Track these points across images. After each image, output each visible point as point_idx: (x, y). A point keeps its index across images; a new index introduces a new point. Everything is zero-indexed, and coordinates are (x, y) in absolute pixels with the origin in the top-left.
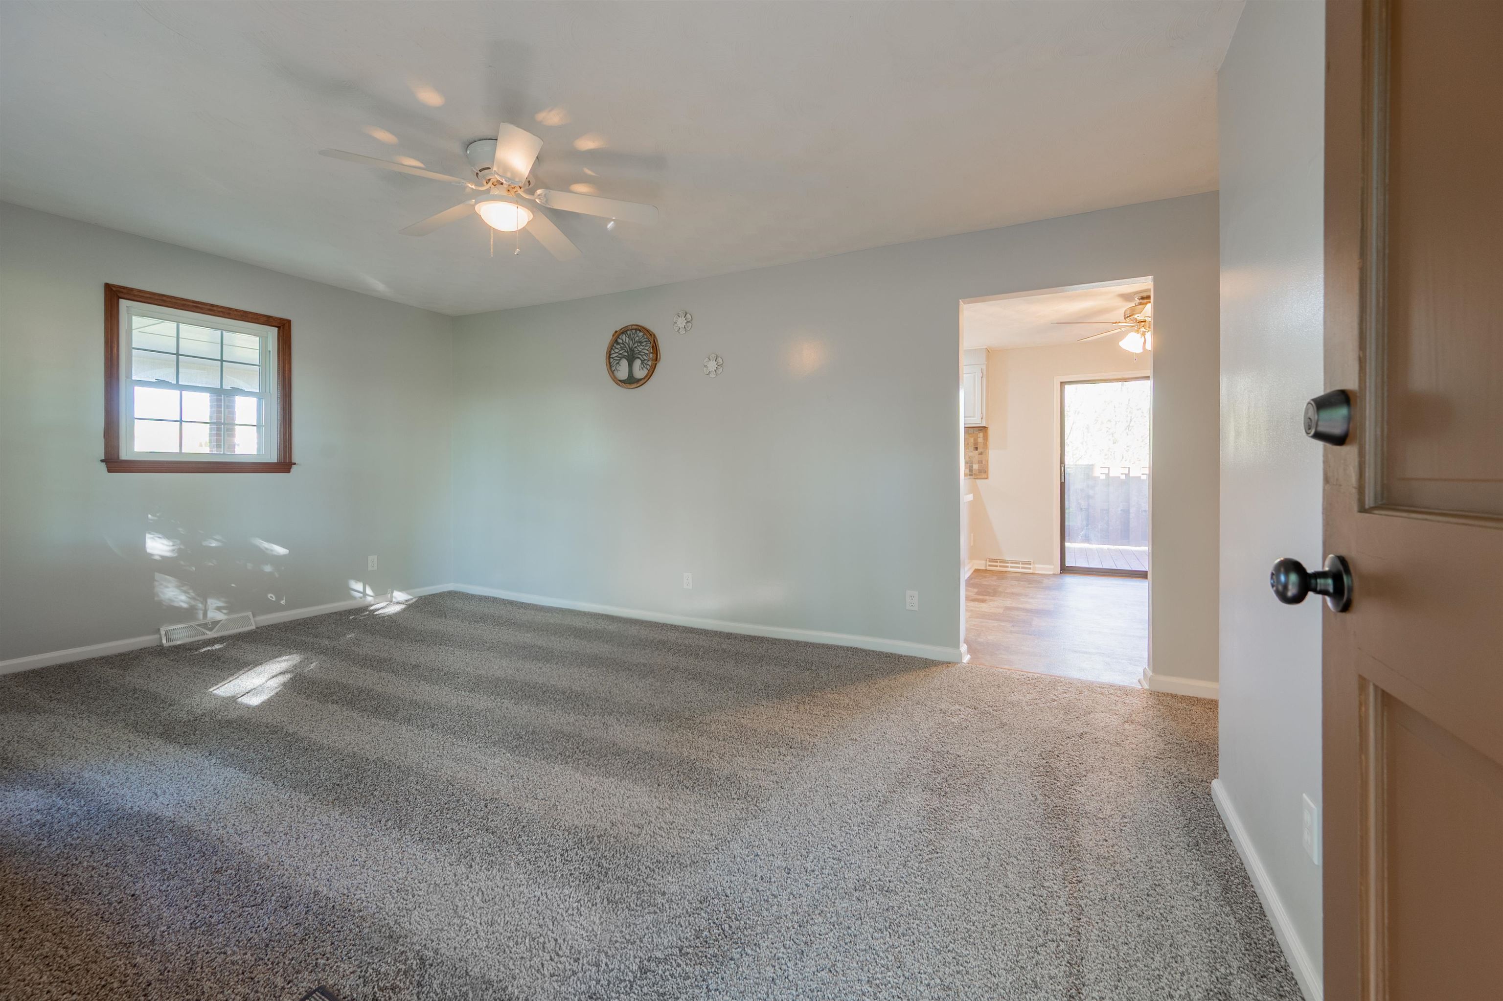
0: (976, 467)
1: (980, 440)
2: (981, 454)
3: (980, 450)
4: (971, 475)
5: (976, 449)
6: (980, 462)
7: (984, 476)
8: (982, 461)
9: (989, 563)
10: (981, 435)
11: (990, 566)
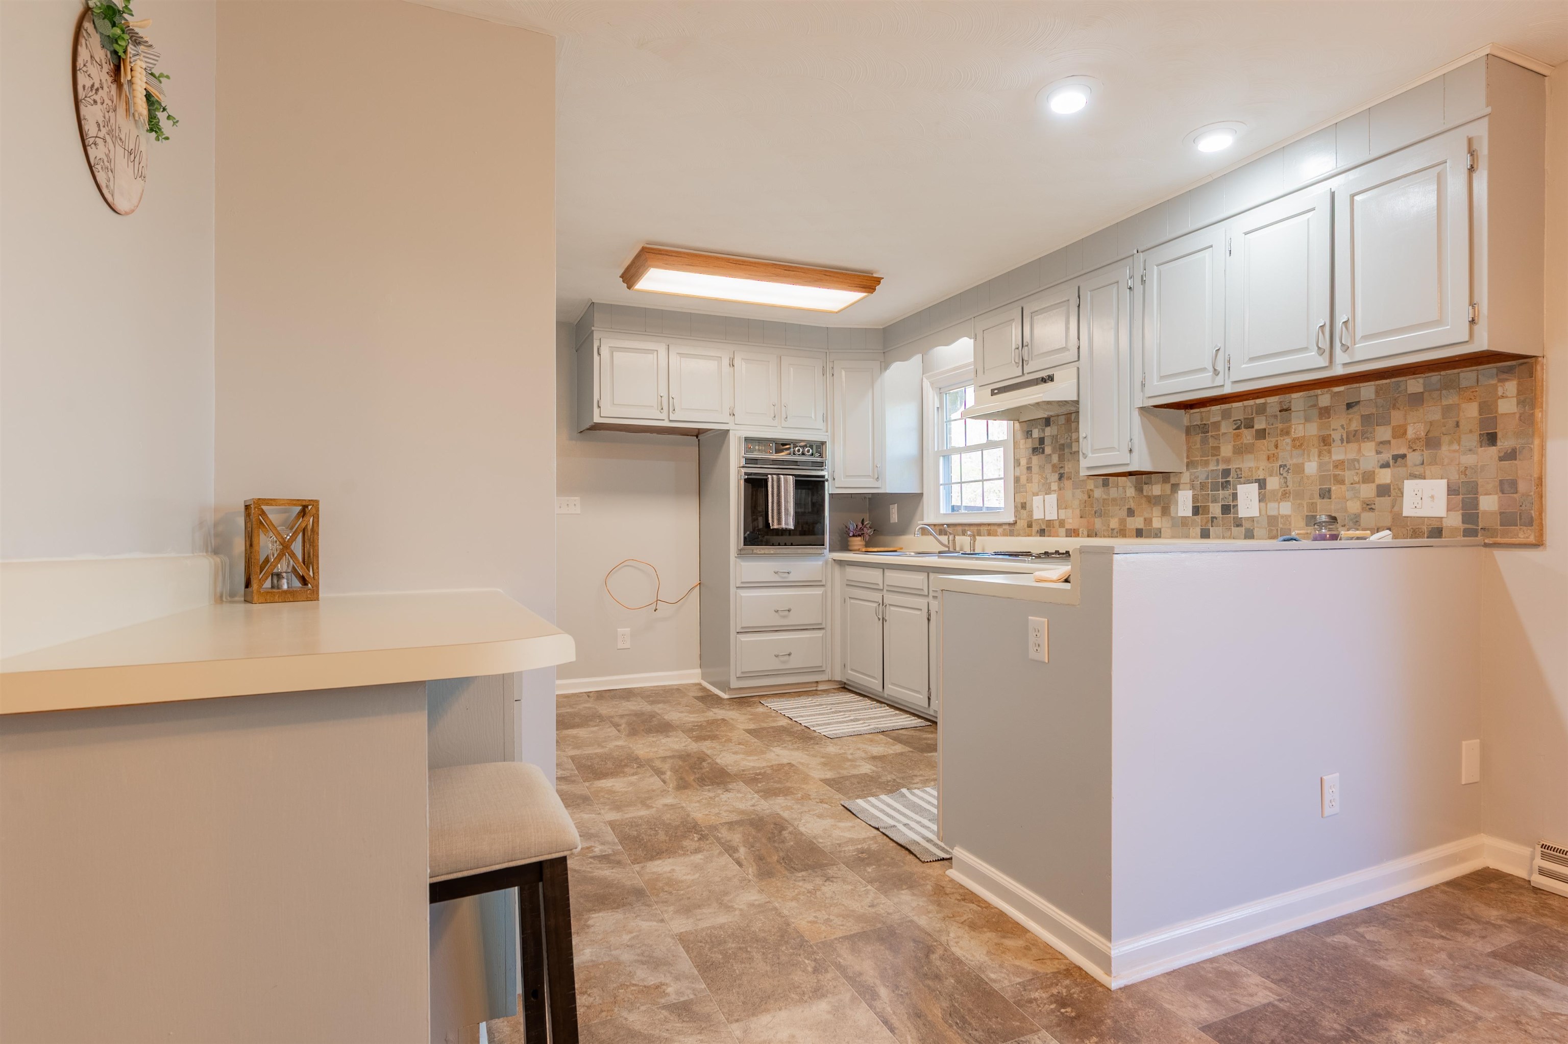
0: (1489, 503)
1: (1507, 406)
2: (1511, 455)
3: (1505, 443)
4: (1468, 533)
5: (1491, 439)
6: (1507, 486)
7: (1526, 535)
8: (1513, 484)
9: (1539, 862)
10: (1511, 387)
11: (1542, 872)
